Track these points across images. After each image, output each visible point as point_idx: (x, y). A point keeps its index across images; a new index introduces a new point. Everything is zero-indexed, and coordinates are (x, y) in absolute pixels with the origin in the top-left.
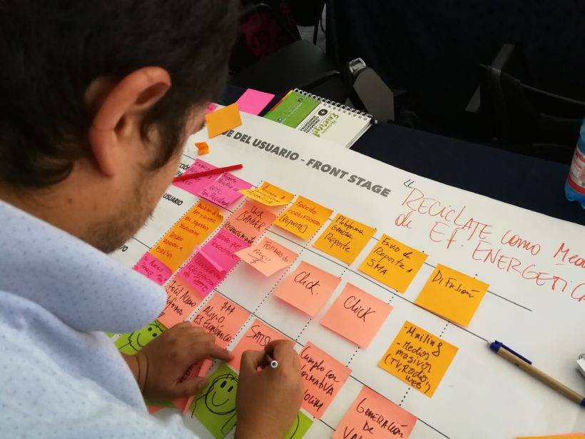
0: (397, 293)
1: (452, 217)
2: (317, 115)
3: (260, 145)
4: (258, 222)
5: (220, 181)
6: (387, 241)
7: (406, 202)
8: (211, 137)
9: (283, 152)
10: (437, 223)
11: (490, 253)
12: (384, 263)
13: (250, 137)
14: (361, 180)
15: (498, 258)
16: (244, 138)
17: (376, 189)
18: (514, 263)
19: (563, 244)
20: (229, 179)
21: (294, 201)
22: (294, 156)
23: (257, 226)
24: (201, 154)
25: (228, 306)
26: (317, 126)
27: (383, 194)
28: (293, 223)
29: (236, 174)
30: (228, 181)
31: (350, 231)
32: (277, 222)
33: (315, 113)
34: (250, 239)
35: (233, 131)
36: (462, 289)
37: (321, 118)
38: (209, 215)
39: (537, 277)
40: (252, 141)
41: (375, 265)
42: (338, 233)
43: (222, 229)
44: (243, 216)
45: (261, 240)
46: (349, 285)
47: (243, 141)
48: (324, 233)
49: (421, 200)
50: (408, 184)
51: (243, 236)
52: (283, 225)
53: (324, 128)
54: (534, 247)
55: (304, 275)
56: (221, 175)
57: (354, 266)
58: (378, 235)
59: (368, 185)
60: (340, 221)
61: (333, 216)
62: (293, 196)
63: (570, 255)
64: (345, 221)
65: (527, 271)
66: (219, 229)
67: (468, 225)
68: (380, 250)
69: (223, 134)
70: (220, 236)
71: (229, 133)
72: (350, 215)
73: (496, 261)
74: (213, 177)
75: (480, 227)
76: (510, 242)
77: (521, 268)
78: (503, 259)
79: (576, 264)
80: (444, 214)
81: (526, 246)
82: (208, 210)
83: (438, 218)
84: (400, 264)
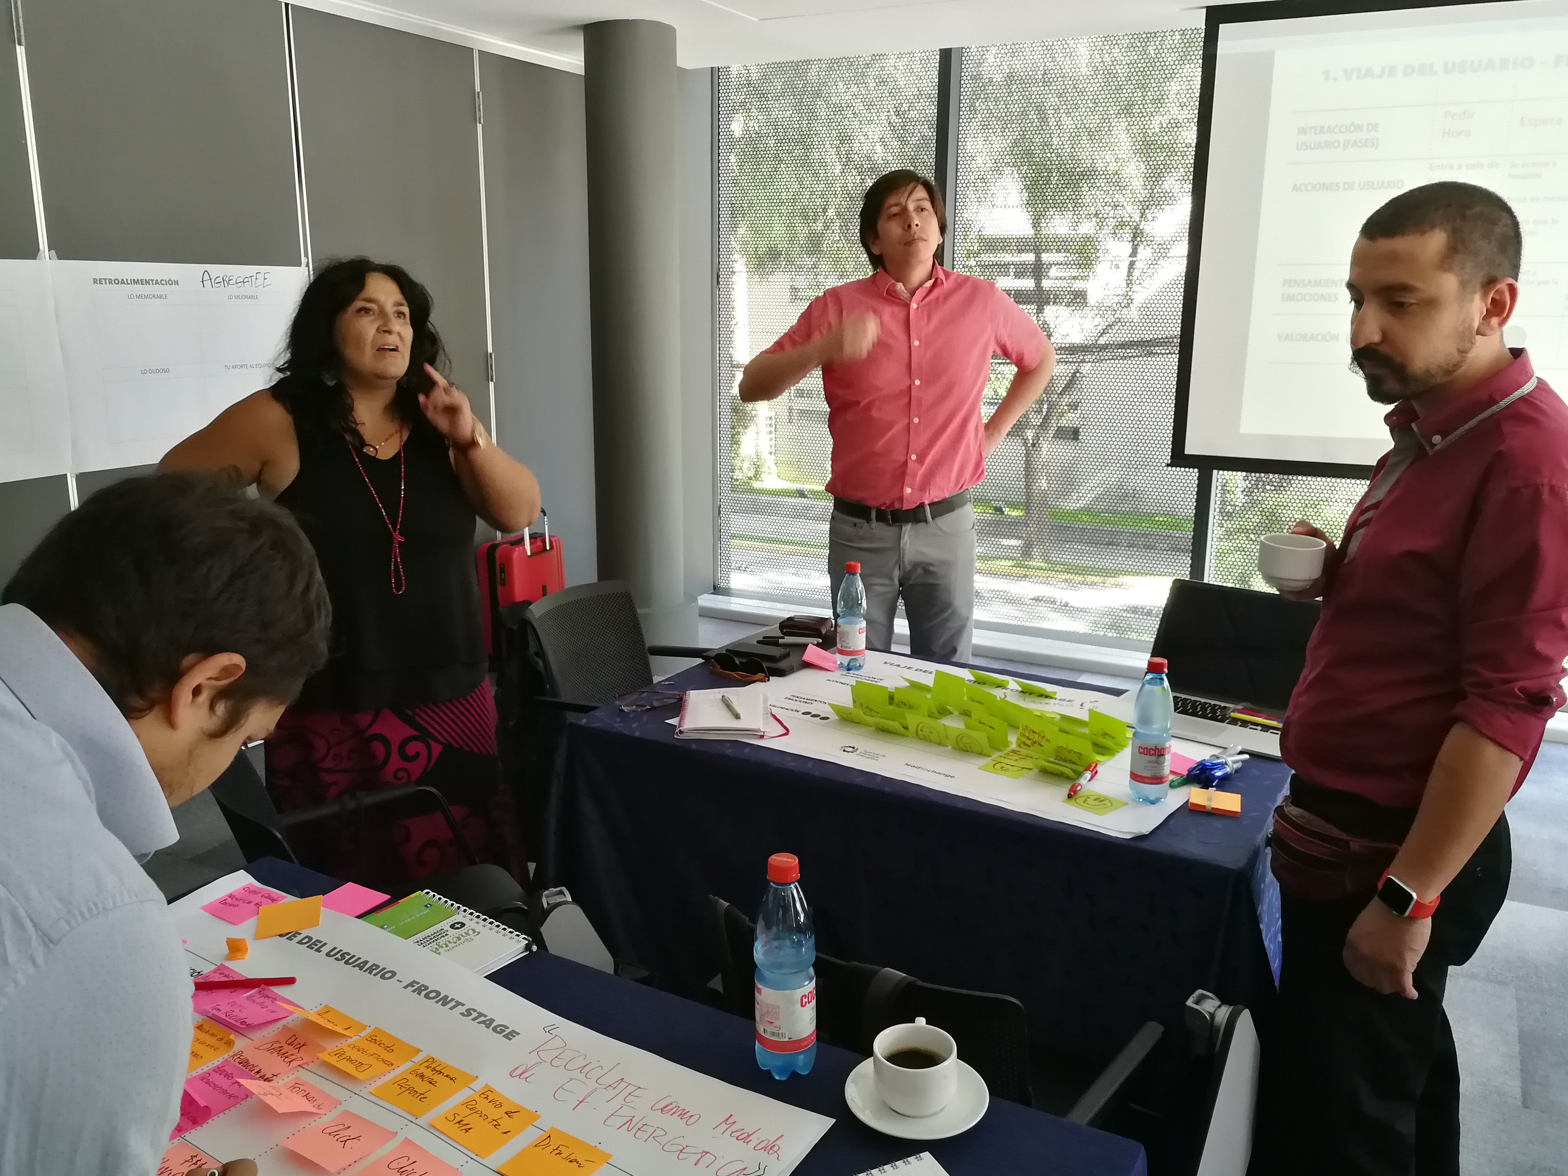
0: (477, 1158)
1: (594, 1075)
2: (447, 927)
3: (338, 956)
4: (292, 1055)
5: (248, 998)
6: (488, 1093)
7: (537, 1050)
8: (258, 937)
9: (373, 969)
10: (571, 1079)
11: (631, 1120)
12: (473, 1120)
13: (325, 944)
14: (481, 1015)
15: (639, 1126)
16: (314, 945)
17: (499, 1029)
18: (659, 1132)
19: (731, 1115)
20: (267, 996)
21: (364, 1034)
22: (386, 974)
23: (287, 1060)
24: (229, 958)
25: (195, 1160)
26: (442, 941)
27: (506, 1036)
28: (350, 1060)
29: (279, 990)
30: (262, 1000)
31: (437, 1078)
32: (324, 1056)
33: (446, 925)
34: (268, 1076)
35: (300, 934)
36: (572, 1157)
37: (452, 932)
38: (212, 1041)
39: (681, 1151)
40: (325, 950)
41: (457, 1120)
42: (418, 1079)
43: (226, 1061)
44: (269, 1046)
45: (286, 1080)
46: (407, 1141)
47: (312, 948)
48: (394, 1078)
49: (560, 1051)
50: (549, 1030)
51: (258, 1072)
52: (333, 1060)
53: (450, 945)
54: (692, 1116)
55: (341, 1127)
56: (256, 990)
57: (423, 1120)
58: (478, 1086)
59: (488, 1023)
60: (427, 1064)
61: (418, 1058)
62: (364, 1027)
63: (734, 1128)
64: (433, 1066)
65: (671, 1143)
66: (221, 1060)
67: (614, 1086)
68: (474, 1103)
69: (281, 935)
70: (219, 1070)
71: (289, 936)
72: (444, 1057)
73: (635, 1130)
74: (240, 991)
75: (630, 1089)
76: (662, 1110)
77: (663, 1140)
78: (644, 1128)
79: (737, 1139)
80: (585, 1070)
81: (682, 1116)
82: (213, 1035)
83: (576, 1074)
84: (495, 1123)
